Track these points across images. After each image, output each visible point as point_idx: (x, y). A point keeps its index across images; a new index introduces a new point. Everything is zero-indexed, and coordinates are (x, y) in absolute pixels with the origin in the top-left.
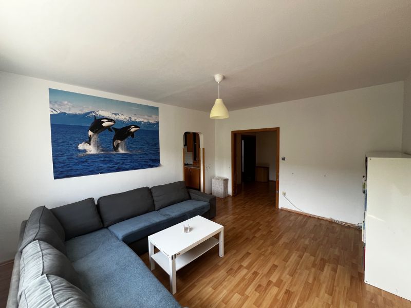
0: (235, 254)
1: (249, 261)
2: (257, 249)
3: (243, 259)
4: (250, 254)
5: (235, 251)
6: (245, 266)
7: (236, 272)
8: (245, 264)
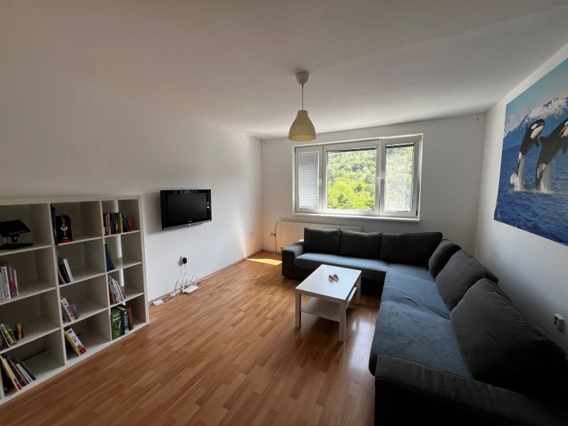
0: (282, 331)
1: (263, 325)
2: (249, 344)
3: (270, 328)
4: (261, 335)
5: (282, 335)
6: (268, 320)
7: (278, 313)
8: (269, 322)
